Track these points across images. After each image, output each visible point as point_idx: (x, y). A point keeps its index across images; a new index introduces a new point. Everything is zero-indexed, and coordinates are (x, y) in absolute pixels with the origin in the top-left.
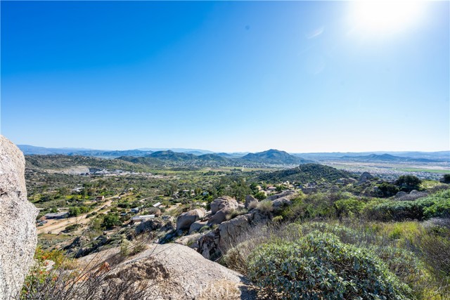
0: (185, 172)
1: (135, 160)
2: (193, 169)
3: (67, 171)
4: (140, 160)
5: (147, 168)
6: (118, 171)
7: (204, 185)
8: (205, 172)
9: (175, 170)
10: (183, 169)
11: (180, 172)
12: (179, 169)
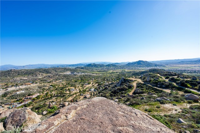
0: (103, 73)
1: (82, 68)
2: (106, 71)
3: (65, 73)
4: (84, 68)
5: (89, 72)
6: (80, 73)
7: (112, 77)
8: (111, 72)
9: (99, 72)
10: (102, 71)
11: (101, 72)
12: (100, 71)
